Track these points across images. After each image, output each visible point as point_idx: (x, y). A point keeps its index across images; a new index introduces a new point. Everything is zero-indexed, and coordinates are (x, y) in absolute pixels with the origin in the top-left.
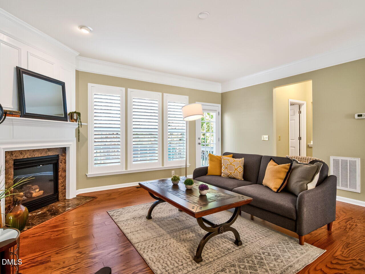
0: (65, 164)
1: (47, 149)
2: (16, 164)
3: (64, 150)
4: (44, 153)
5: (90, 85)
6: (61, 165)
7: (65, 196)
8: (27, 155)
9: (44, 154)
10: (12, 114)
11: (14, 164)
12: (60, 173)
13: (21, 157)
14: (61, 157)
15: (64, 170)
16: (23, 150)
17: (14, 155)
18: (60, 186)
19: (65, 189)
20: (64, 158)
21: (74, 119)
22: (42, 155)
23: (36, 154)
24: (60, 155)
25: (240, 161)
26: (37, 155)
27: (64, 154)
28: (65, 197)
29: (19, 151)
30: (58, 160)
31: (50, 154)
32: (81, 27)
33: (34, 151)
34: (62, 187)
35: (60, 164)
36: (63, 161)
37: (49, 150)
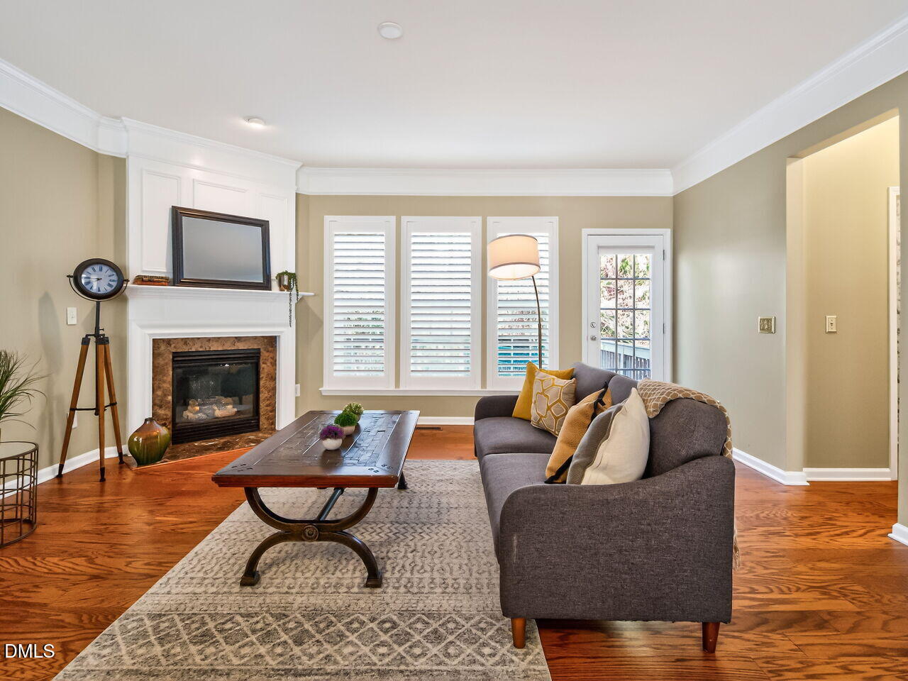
0: (273, 366)
1: (236, 338)
2: (176, 359)
3: (272, 341)
4: (229, 344)
5: (328, 218)
6: (265, 368)
7: (273, 423)
8: (196, 346)
9: (228, 347)
10: (153, 281)
11: (173, 361)
12: (262, 383)
13: (186, 349)
14: (264, 354)
15: (272, 377)
16: (188, 338)
17: (173, 346)
18: (262, 405)
19: (274, 410)
20: (271, 355)
21: (285, 286)
22: (225, 348)
23: (212, 345)
24: (261, 350)
25: (562, 387)
26: (215, 347)
27: (270, 349)
28: (273, 426)
29: (182, 339)
30: (258, 358)
31: (241, 346)
32: (249, 119)
33: (209, 340)
34: (267, 406)
35: (262, 366)
36: (270, 360)
37: (238, 339)
